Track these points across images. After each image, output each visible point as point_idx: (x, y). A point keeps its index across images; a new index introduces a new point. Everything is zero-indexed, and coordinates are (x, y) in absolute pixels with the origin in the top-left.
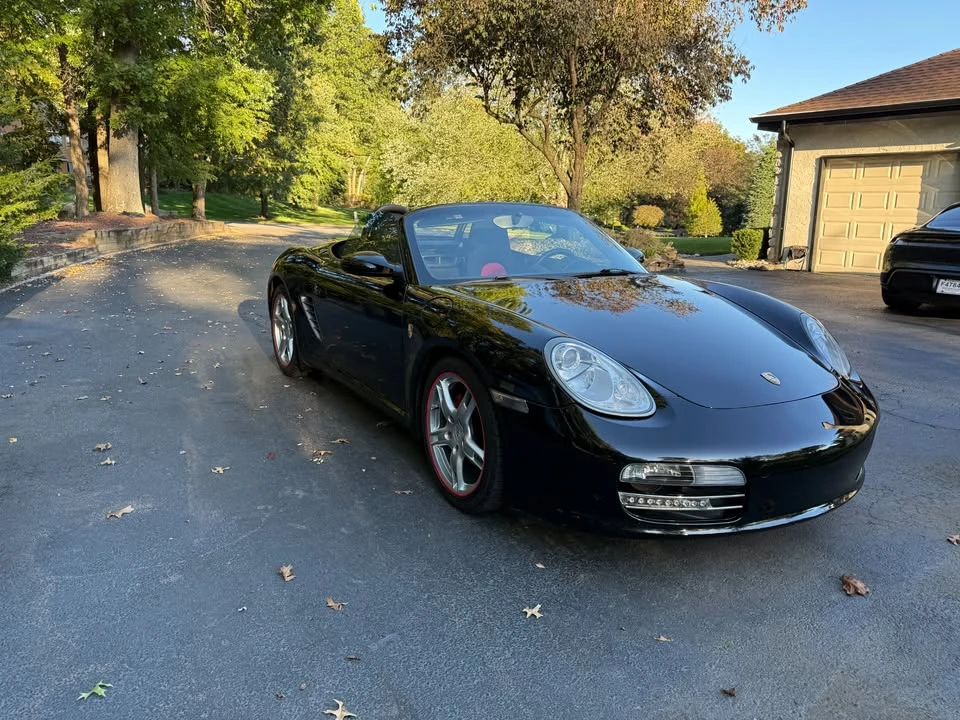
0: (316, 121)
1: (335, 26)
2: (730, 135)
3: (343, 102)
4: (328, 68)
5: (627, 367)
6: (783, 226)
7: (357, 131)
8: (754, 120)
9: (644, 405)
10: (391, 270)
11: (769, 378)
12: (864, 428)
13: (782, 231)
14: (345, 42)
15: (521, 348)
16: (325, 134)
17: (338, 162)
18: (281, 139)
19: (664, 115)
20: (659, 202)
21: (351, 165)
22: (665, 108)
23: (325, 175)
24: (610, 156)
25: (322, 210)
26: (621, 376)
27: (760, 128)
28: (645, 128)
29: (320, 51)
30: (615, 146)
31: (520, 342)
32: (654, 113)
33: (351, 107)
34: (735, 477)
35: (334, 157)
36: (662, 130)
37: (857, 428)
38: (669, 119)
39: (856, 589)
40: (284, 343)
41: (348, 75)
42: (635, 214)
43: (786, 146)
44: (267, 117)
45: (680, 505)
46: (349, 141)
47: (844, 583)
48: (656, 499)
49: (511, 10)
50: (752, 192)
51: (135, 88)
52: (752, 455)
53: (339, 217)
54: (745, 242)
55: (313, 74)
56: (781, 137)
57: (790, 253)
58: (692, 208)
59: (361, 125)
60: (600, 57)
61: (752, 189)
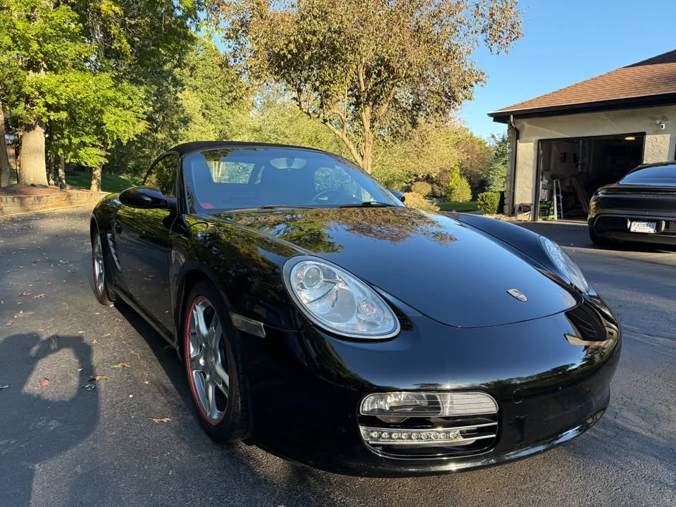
0: (186, 122)
1: (202, 60)
2: (475, 135)
3: (207, 111)
4: (197, 88)
5: (370, 284)
6: (514, 189)
7: (217, 130)
8: (490, 115)
9: (387, 326)
10: (166, 202)
11: (516, 294)
12: (607, 344)
13: (514, 193)
14: (209, 71)
19: (428, 114)
20: (428, 179)
22: (428, 110)
24: (391, 143)
26: (364, 294)
27: (495, 120)
28: (414, 124)
29: (190, 75)
30: (394, 137)
32: (420, 113)
33: (214, 114)
34: (486, 405)
36: (427, 125)
37: (603, 344)
38: (431, 117)
41: (210, 93)
42: (412, 187)
43: (516, 134)
44: (146, 117)
45: (429, 438)
46: (212, 138)
48: (402, 433)
49: (314, 33)
50: (491, 172)
51: (42, 94)
52: (504, 378)
54: (487, 201)
55: (184, 90)
56: (510, 127)
57: (520, 208)
58: (451, 184)
59: (221, 127)
60: (380, 71)
61: (491, 170)
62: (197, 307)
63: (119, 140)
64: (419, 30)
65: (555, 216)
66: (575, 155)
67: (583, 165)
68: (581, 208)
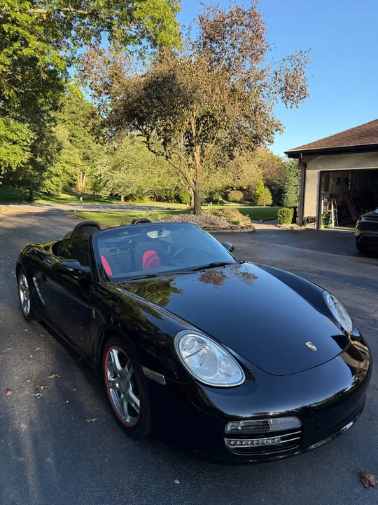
0: (59, 150)
1: (68, 99)
3: (73, 138)
4: (65, 121)
6: (303, 206)
7: (81, 153)
8: (286, 153)
9: (238, 376)
11: (310, 346)
13: (303, 209)
14: (74, 108)
15: (158, 334)
16: (64, 156)
17: (71, 170)
18: (39, 160)
19: (241, 150)
20: (241, 189)
21: (79, 171)
22: (241, 146)
23: (65, 178)
25: (64, 196)
27: (289, 157)
28: (232, 157)
29: (60, 112)
30: (217, 165)
31: (158, 329)
32: (235, 148)
33: (78, 141)
35: (69, 167)
36: (241, 157)
38: (243, 151)
39: (370, 482)
40: (25, 302)
41: (75, 124)
42: (229, 195)
43: (303, 166)
44: (29, 149)
45: (263, 443)
46: (78, 159)
47: (362, 478)
48: (248, 441)
50: (286, 183)
53: (72, 200)
54: (285, 215)
55: (57, 125)
56: (300, 161)
57: (308, 220)
58: (257, 192)
59: (84, 150)
60: (206, 121)
61: (286, 181)
62: (113, 351)
63: (10, 167)
64: (234, 90)
65: (333, 225)
66: (346, 179)
67: (351, 185)
68: (351, 217)
